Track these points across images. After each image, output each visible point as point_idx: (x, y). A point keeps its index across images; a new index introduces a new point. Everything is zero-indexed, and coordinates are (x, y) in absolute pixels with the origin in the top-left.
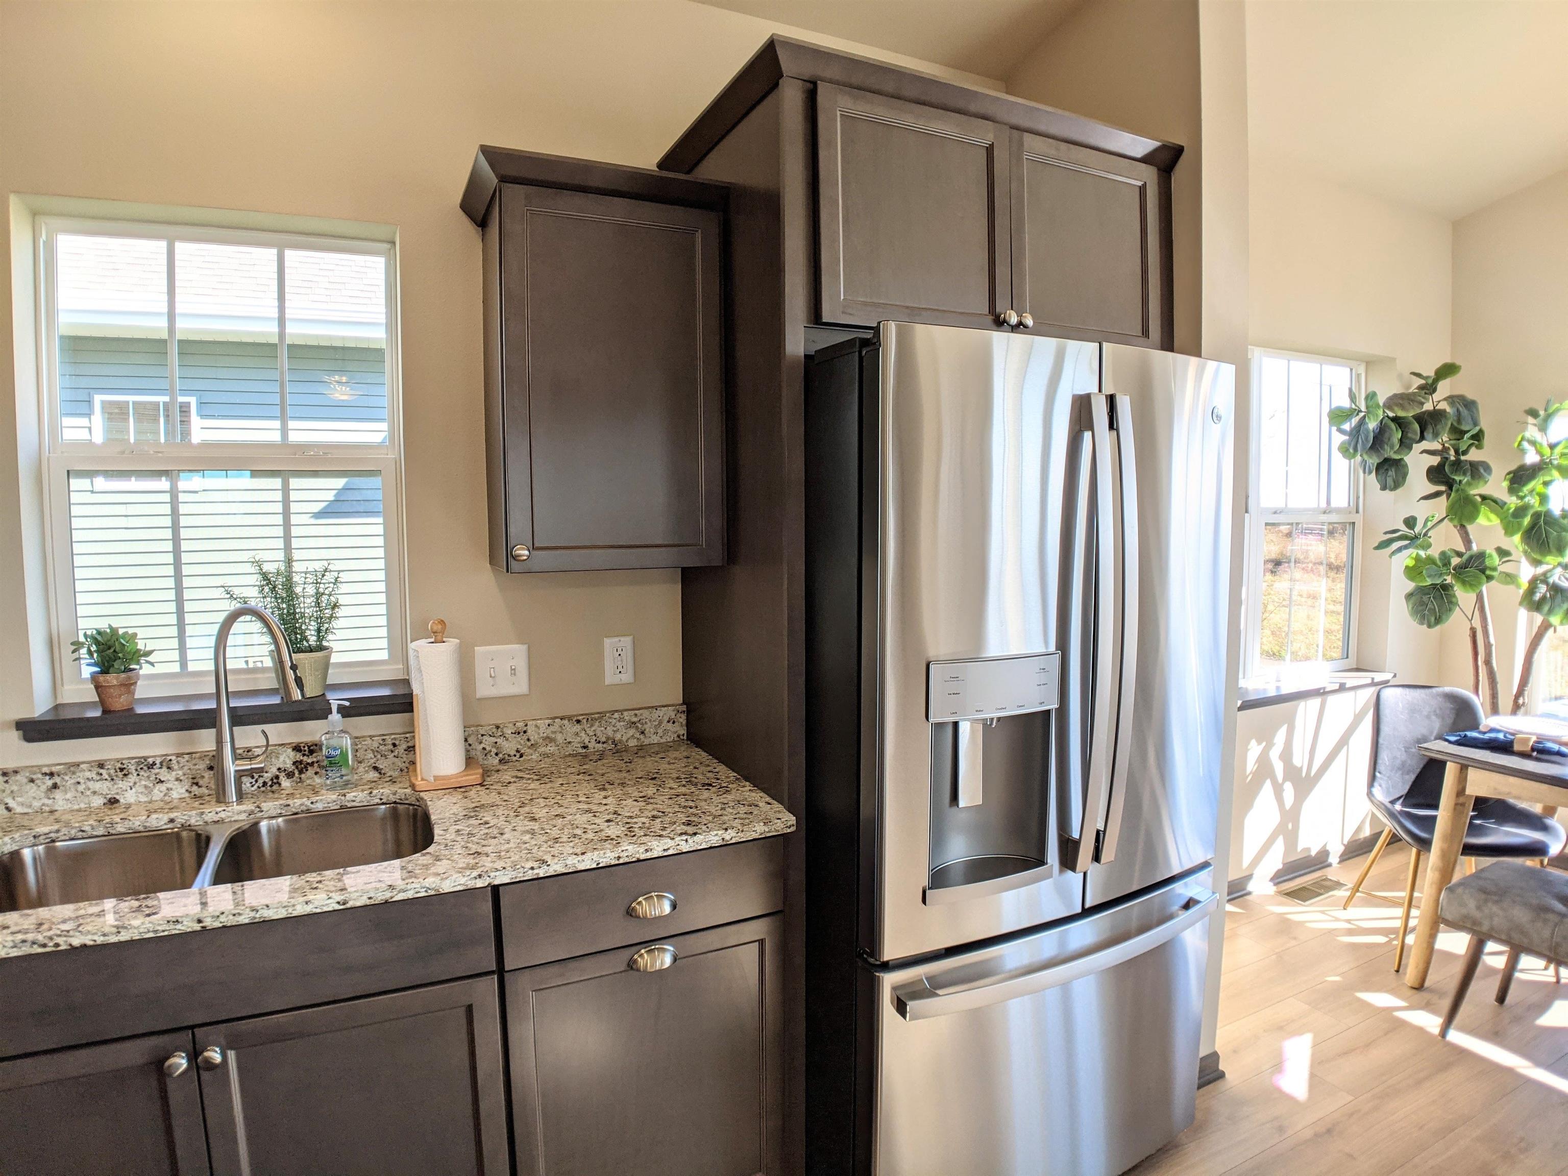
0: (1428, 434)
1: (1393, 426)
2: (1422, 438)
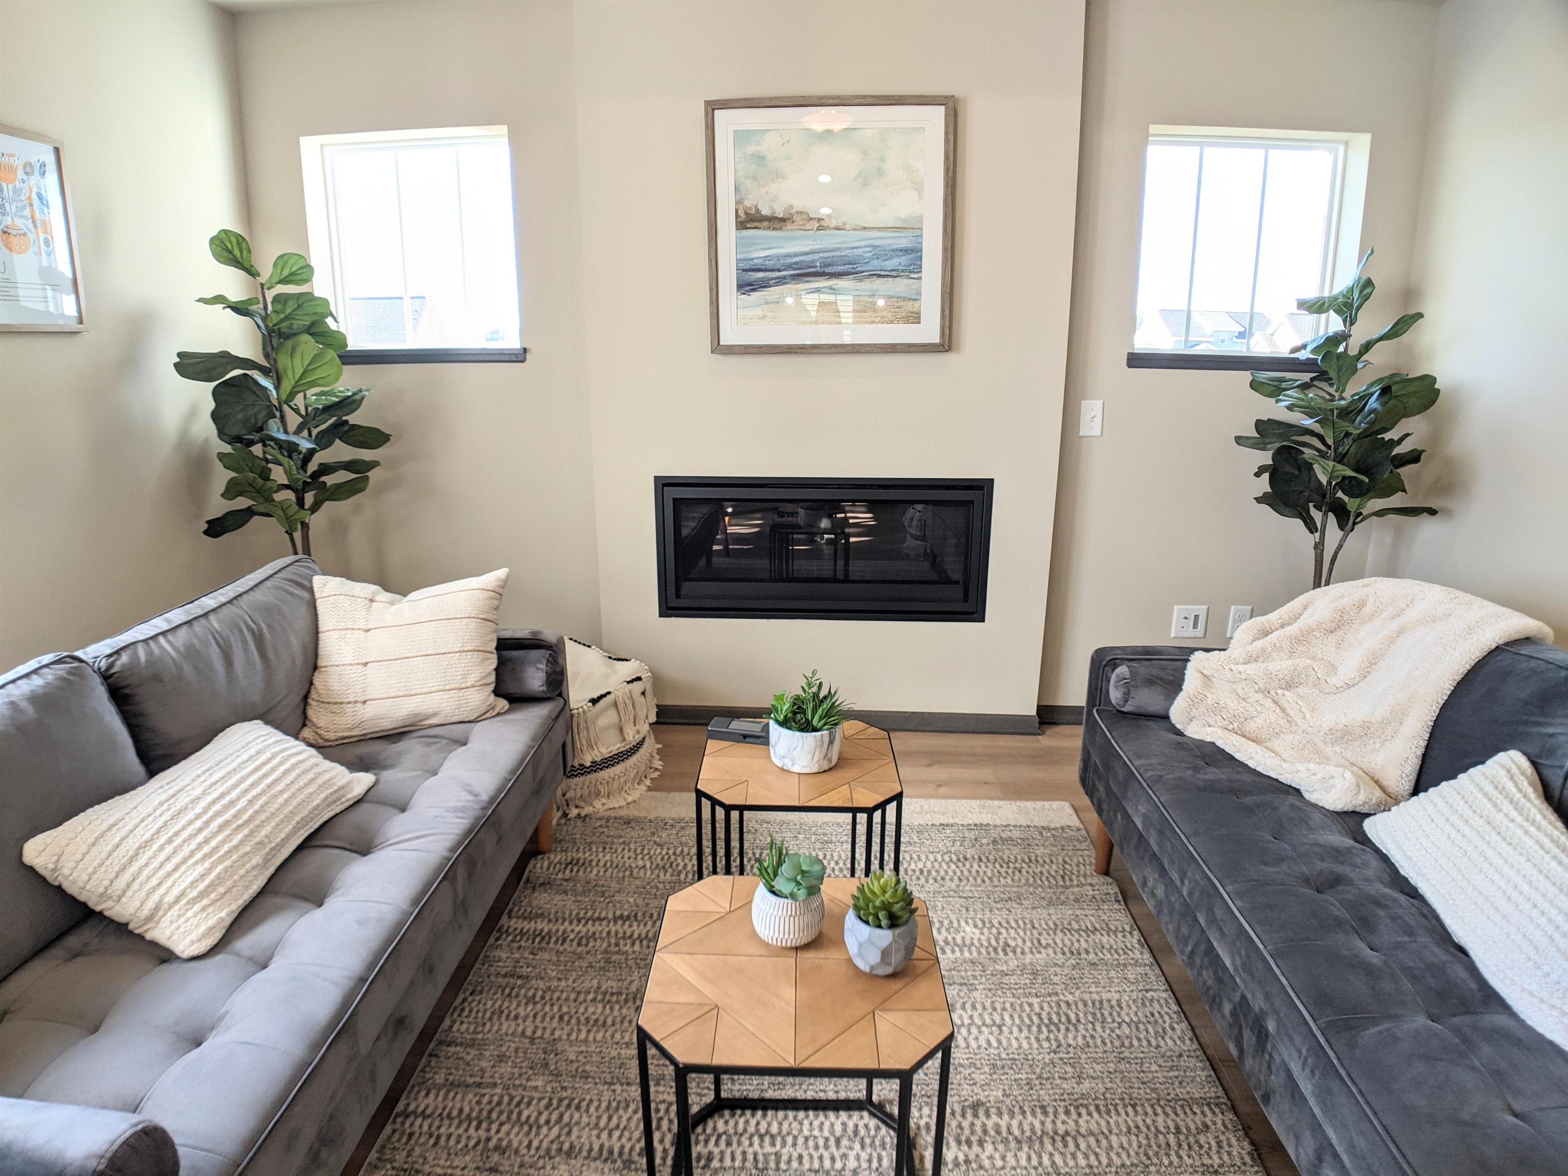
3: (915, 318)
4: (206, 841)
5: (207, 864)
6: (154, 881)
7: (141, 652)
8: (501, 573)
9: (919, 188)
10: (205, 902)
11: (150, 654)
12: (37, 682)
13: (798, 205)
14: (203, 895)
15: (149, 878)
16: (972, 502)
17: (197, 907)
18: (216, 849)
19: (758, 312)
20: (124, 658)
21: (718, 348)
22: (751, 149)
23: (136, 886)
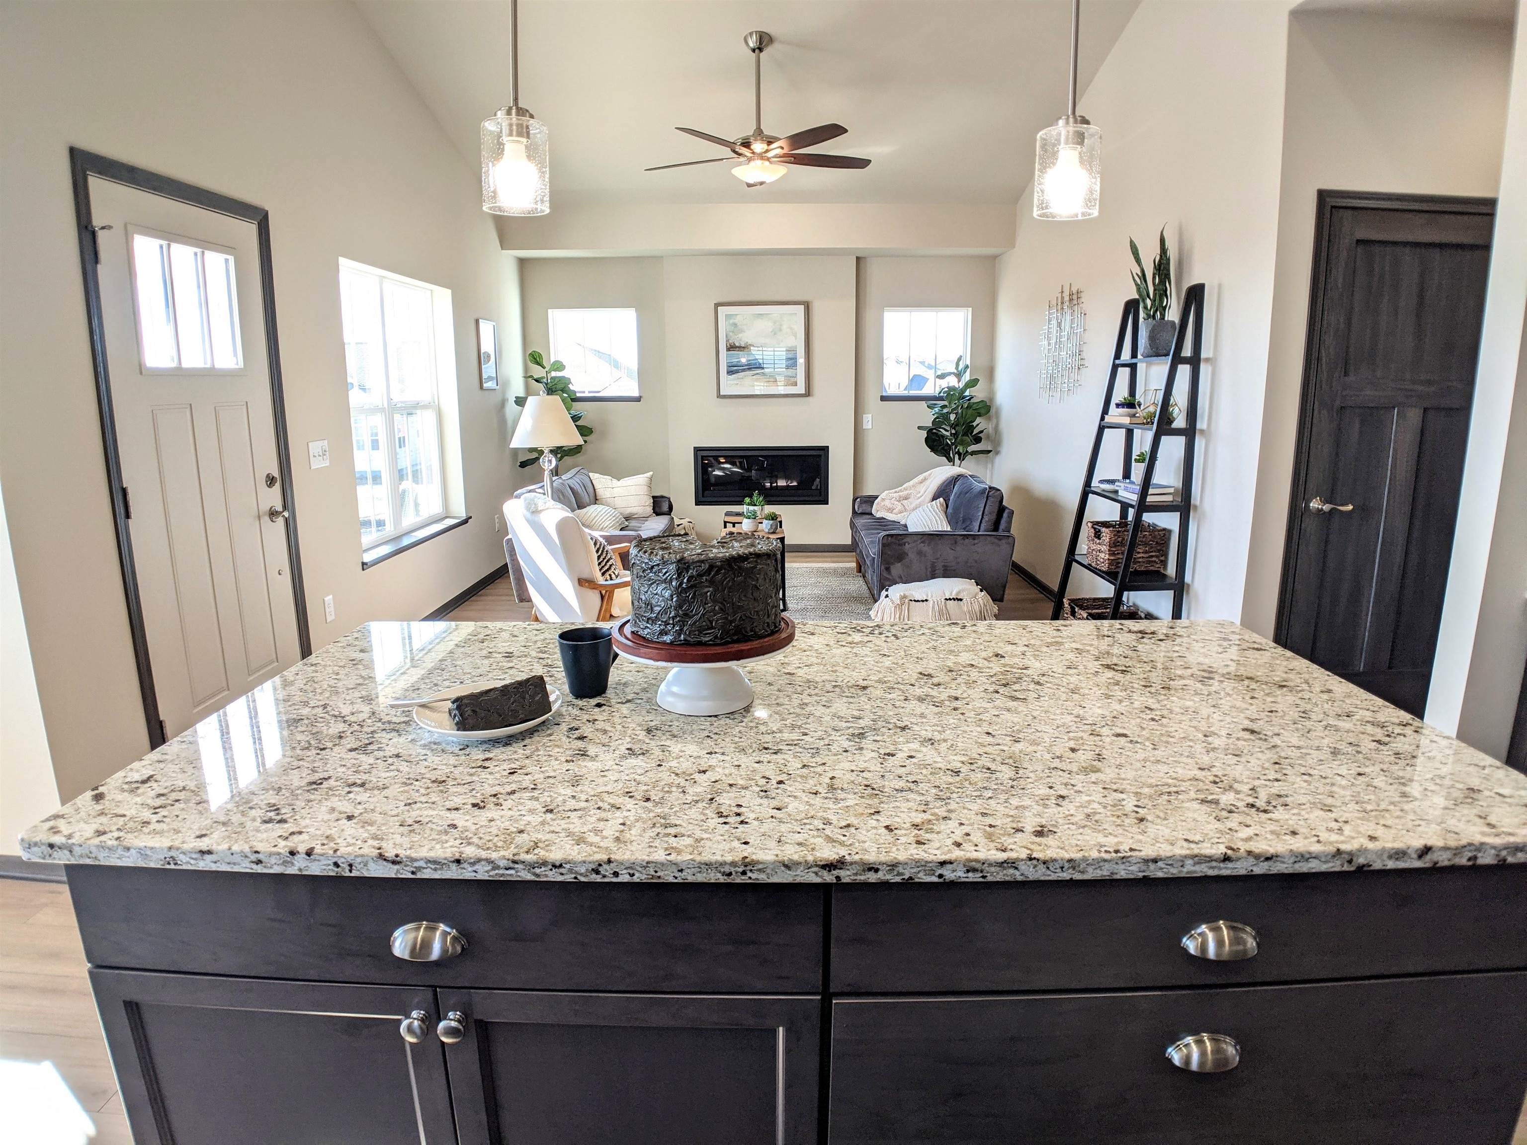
3: (795, 384)
8: (651, 473)
9: (796, 337)
13: (750, 342)
16: (820, 456)
19: (735, 382)
21: (719, 396)
22: (731, 321)
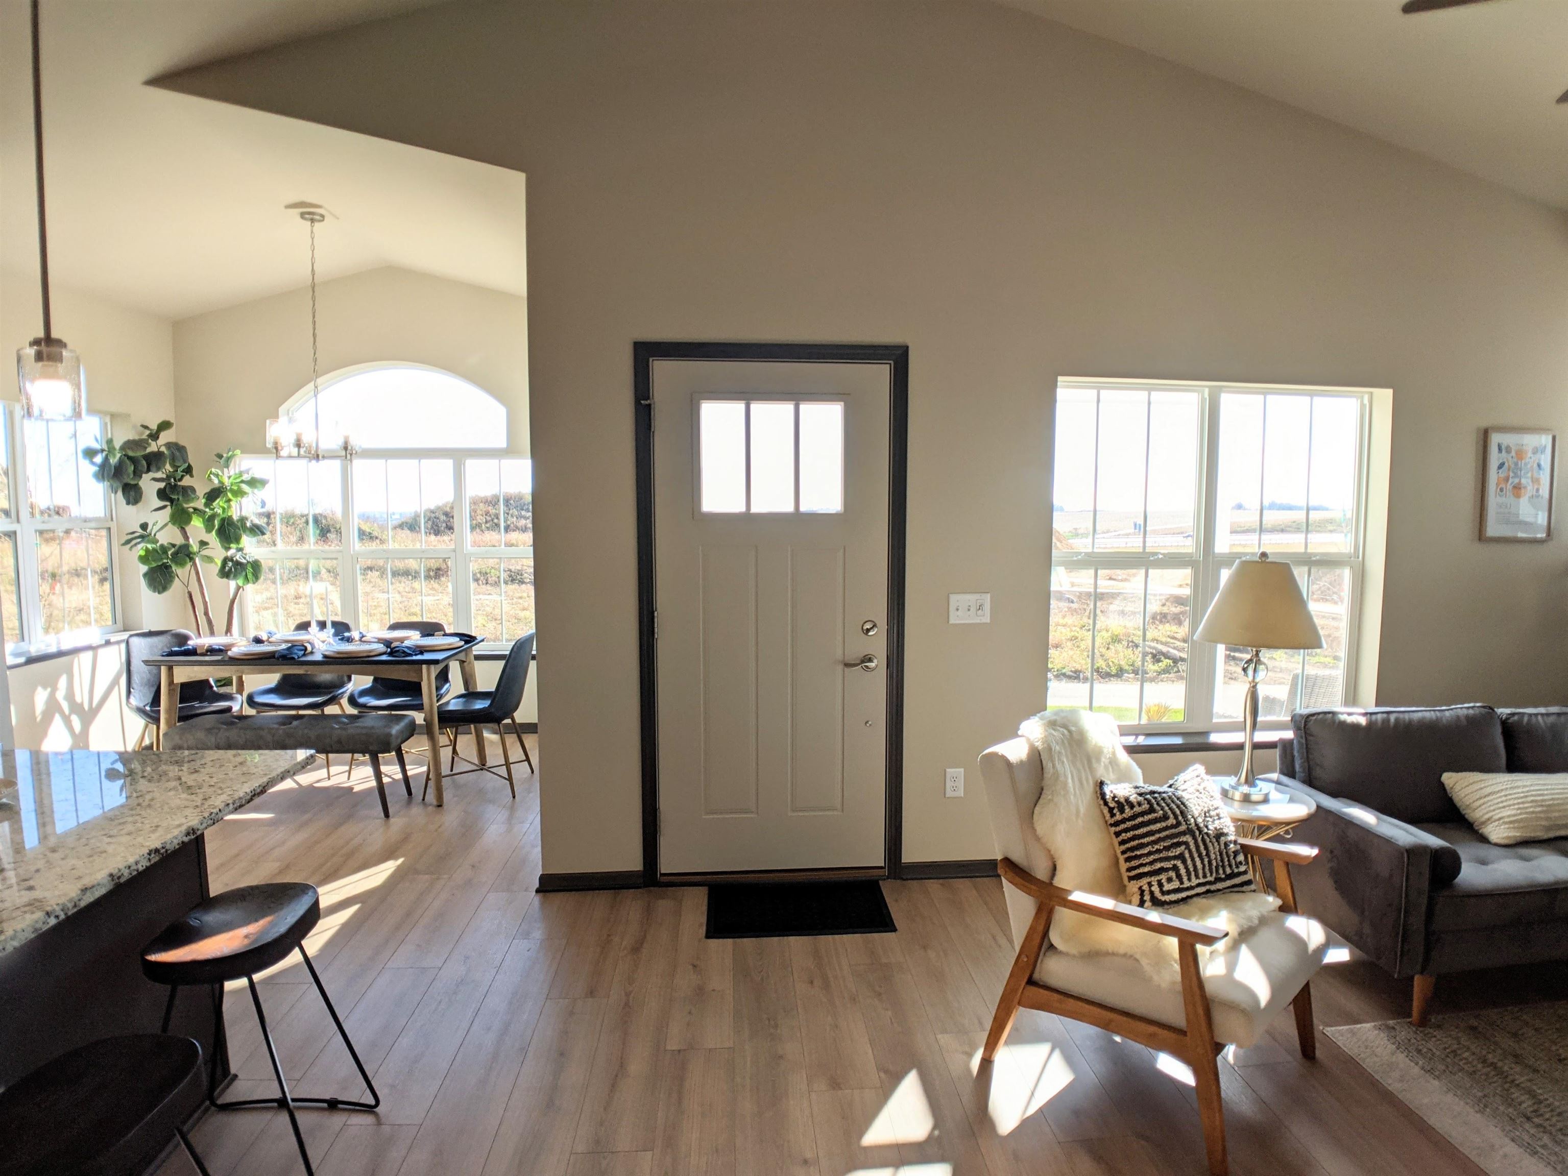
0: (153, 468)
1: (128, 462)
2: (148, 470)
4: (1523, 803)
5: (1519, 812)
6: (1492, 808)
7: (1526, 719)
10: (1512, 826)
11: (1529, 720)
12: (1471, 712)
14: (1511, 822)
15: (1490, 806)
17: (1507, 826)
18: (1527, 808)
20: (1516, 718)
23: (1483, 807)
